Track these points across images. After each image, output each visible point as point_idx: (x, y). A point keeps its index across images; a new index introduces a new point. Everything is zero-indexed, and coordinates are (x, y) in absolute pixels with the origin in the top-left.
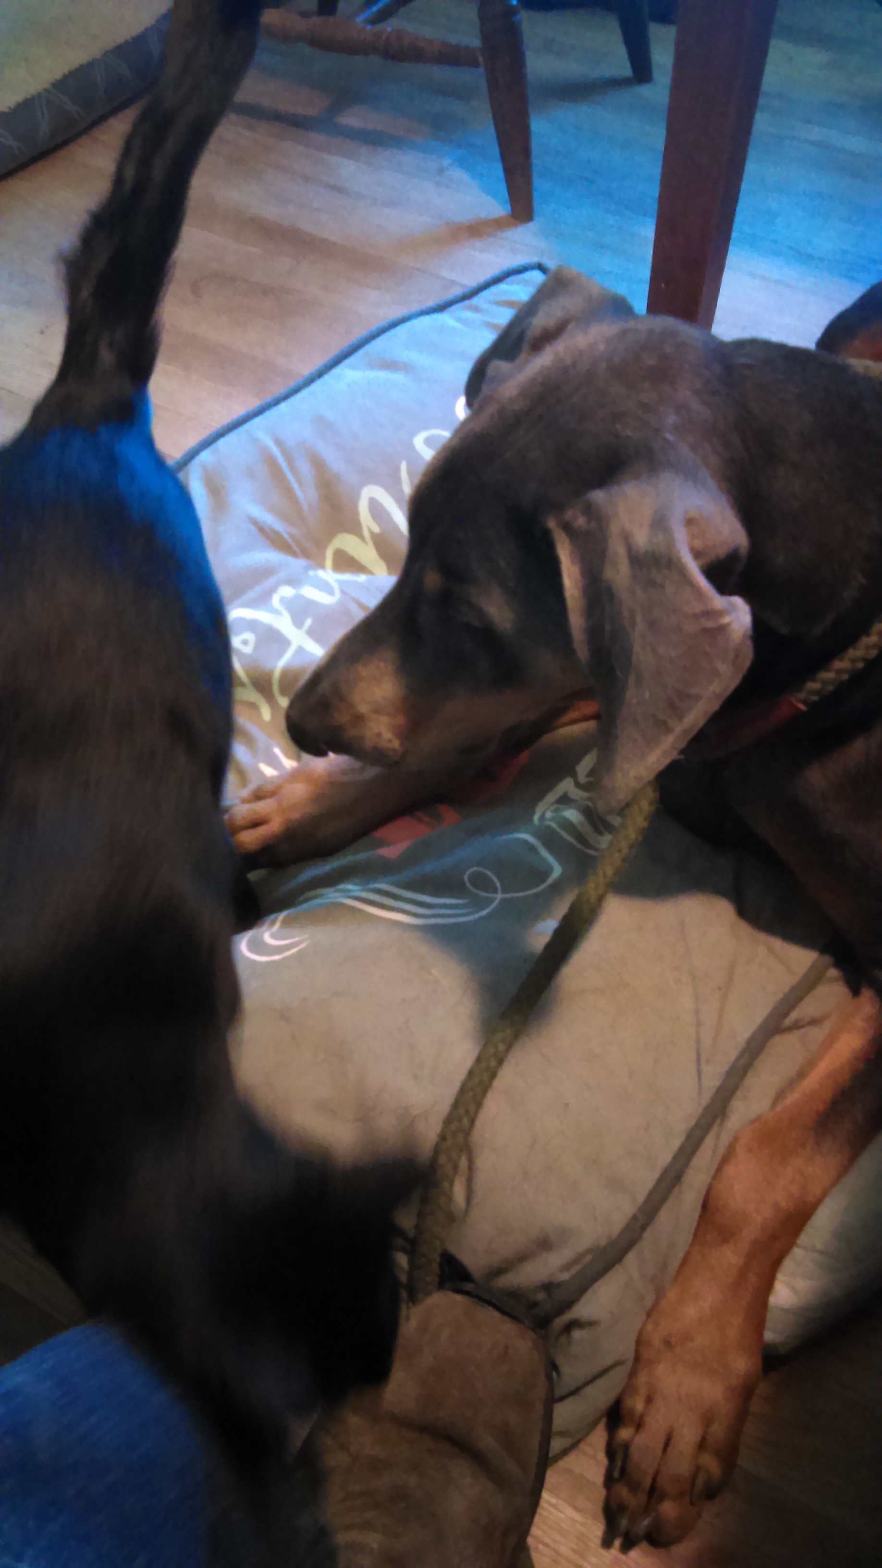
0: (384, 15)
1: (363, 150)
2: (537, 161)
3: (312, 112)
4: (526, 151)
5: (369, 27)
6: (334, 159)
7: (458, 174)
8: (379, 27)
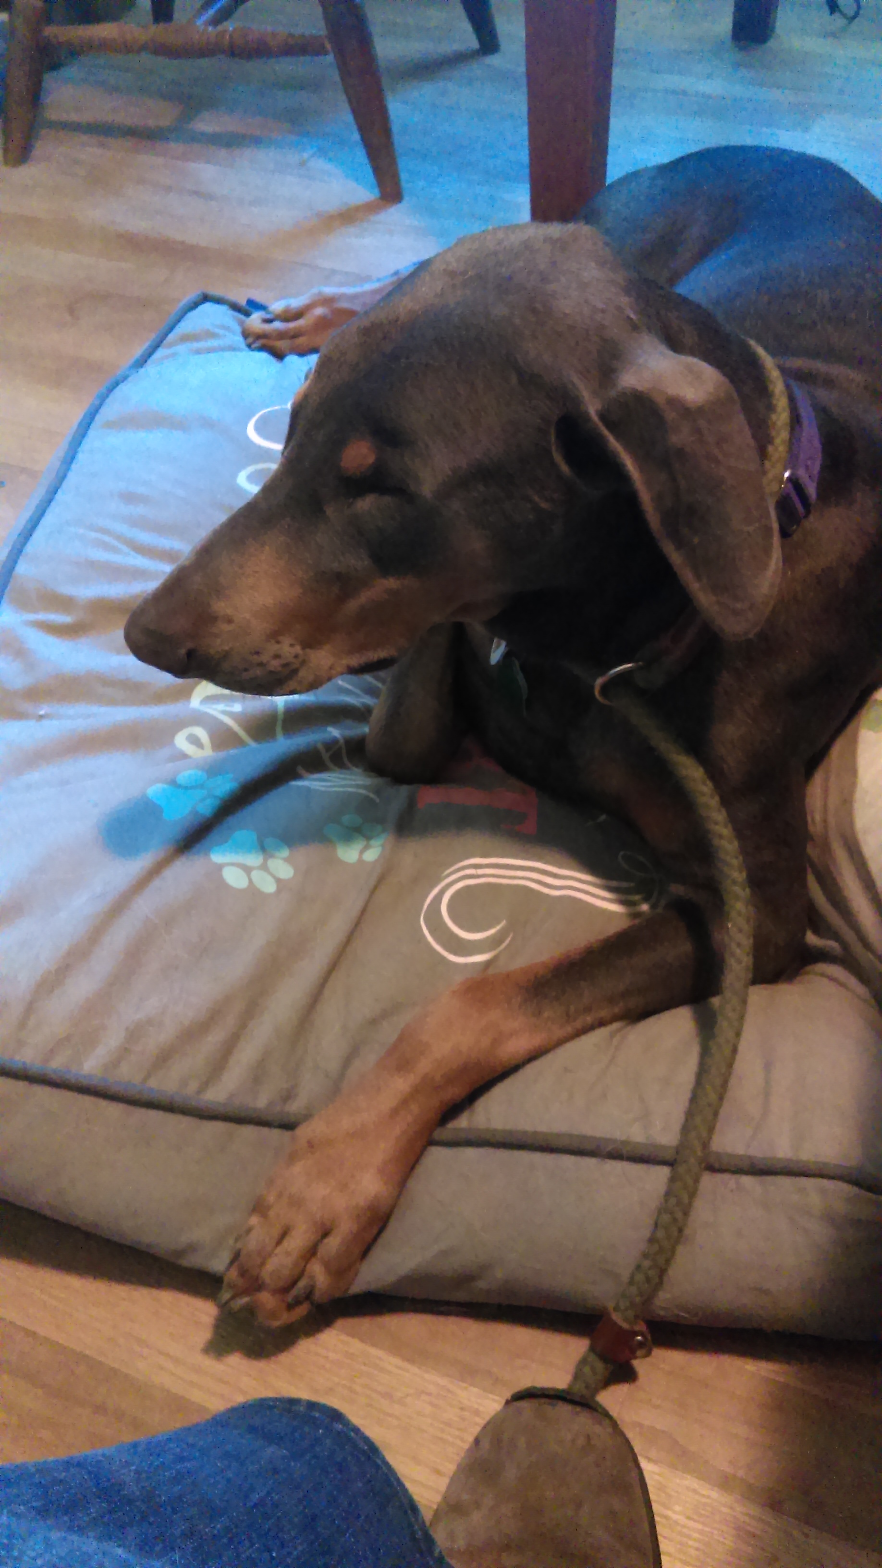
0: (225, 14)
1: (223, 153)
2: (399, 140)
3: (165, 122)
4: (387, 131)
5: (210, 29)
6: (193, 166)
7: (319, 164)
8: (220, 28)
